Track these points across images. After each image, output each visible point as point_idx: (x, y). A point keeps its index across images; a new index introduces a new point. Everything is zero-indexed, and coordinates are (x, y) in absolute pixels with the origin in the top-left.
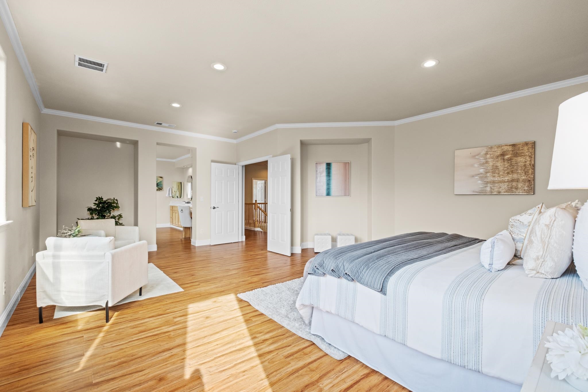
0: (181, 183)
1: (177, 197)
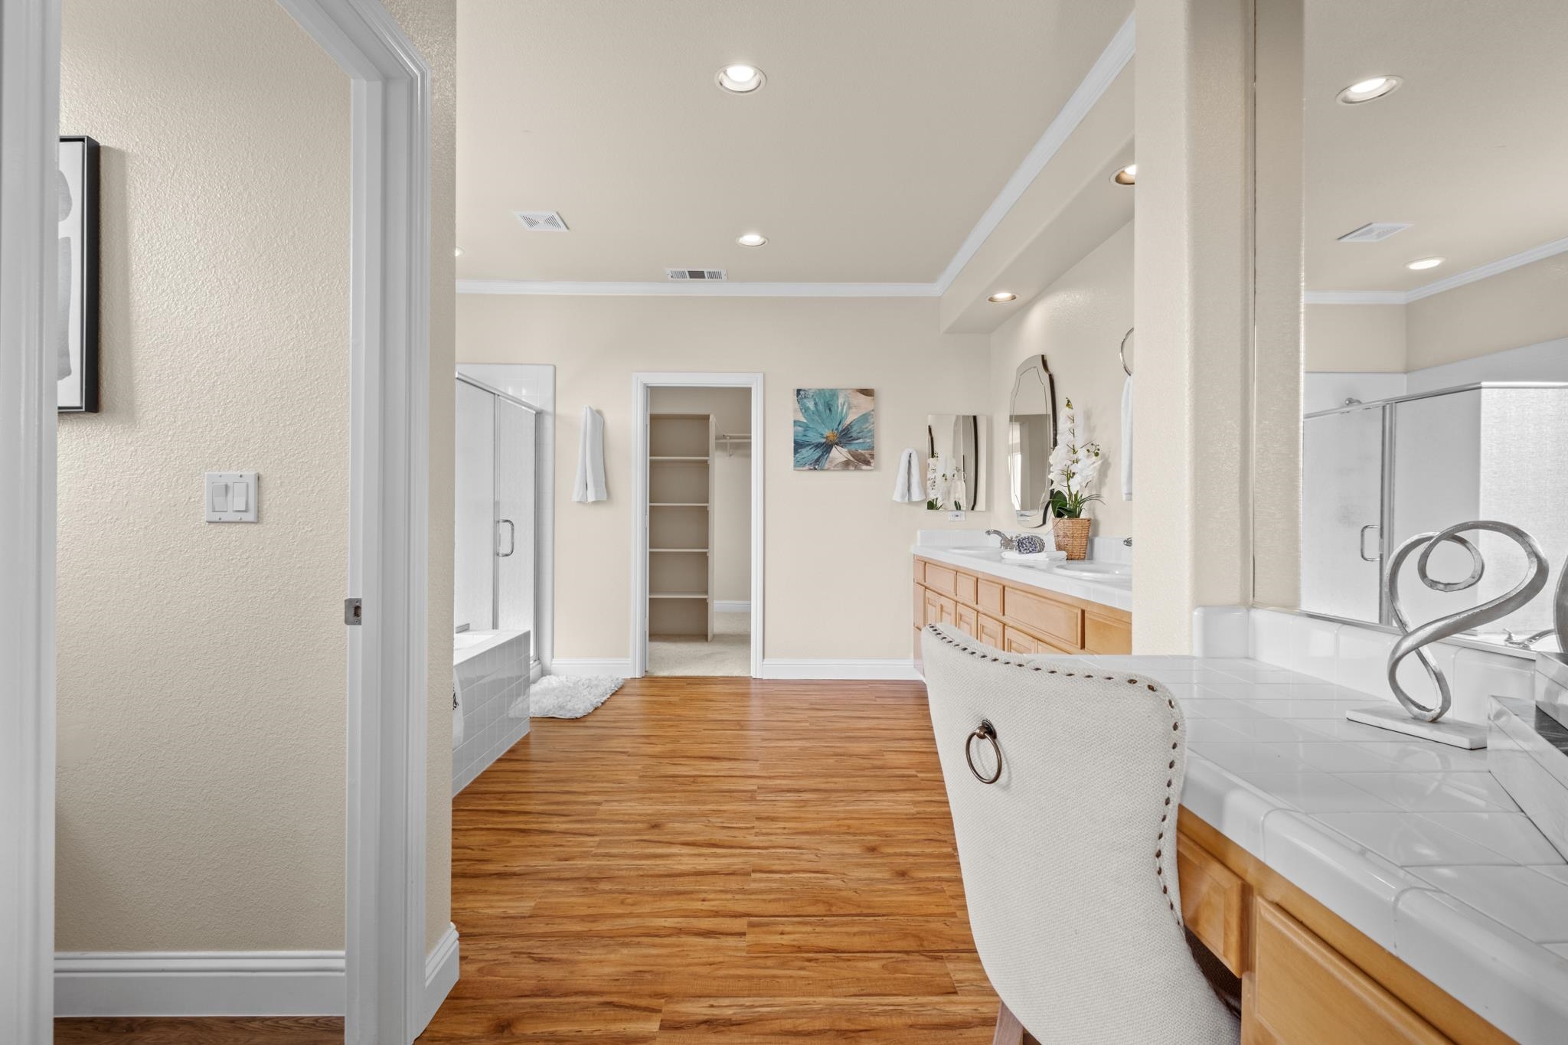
0: (975, 418)
1: (958, 506)
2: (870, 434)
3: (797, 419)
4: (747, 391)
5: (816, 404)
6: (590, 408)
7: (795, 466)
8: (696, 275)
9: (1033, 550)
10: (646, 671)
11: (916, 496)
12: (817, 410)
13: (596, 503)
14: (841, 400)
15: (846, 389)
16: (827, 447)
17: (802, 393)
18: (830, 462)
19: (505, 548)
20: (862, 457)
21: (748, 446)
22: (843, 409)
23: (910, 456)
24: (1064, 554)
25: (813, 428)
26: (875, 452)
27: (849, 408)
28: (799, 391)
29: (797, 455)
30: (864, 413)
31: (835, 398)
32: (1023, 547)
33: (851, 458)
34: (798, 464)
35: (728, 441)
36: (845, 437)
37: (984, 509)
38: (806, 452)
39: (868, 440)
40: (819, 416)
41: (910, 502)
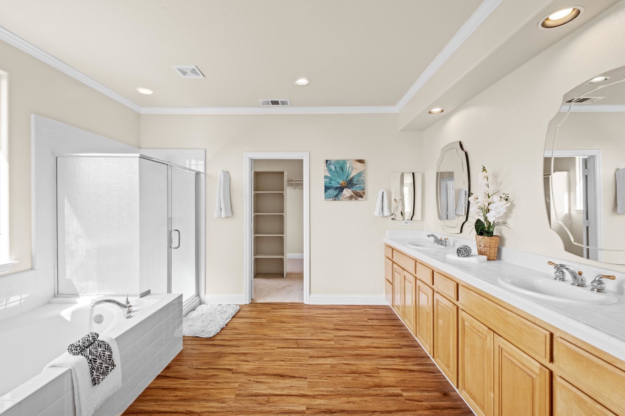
2: (363, 182)
3: (326, 175)
4: (301, 161)
5: (335, 167)
6: (223, 171)
7: (325, 199)
8: (275, 103)
9: (467, 255)
10: (252, 299)
11: (386, 213)
12: (336, 170)
13: (227, 217)
14: (348, 165)
15: (351, 160)
16: (341, 189)
17: (328, 162)
18: (343, 196)
19: (175, 244)
20: (359, 194)
21: (302, 184)
22: (349, 170)
23: (383, 193)
24: (485, 257)
25: (334, 179)
26: (365, 192)
27: (352, 169)
28: (327, 161)
29: (326, 193)
30: (360, 171)
31: (345, 164)
32: (460, 253)
33: (353, 194)
34: (327, 197)
35: (293, 182)
36: (350, 184)
37: (420, 220)
38: (330, 192)
39: (362, 185)
40: (337, 173)
41: (383, 216)
